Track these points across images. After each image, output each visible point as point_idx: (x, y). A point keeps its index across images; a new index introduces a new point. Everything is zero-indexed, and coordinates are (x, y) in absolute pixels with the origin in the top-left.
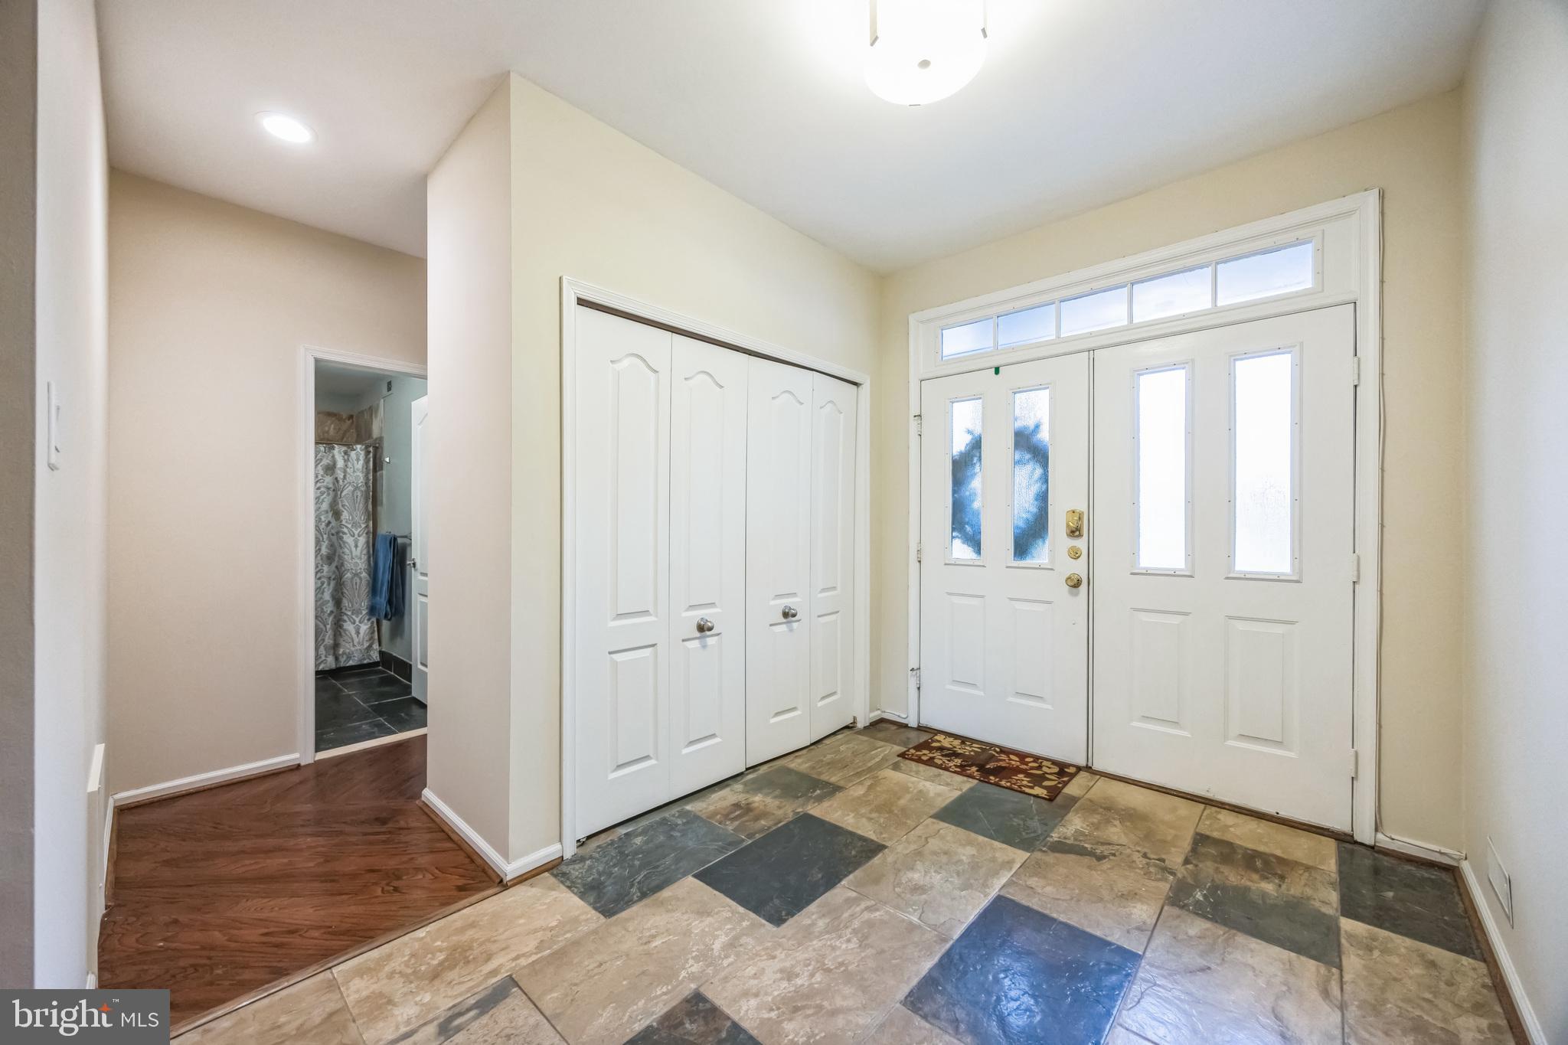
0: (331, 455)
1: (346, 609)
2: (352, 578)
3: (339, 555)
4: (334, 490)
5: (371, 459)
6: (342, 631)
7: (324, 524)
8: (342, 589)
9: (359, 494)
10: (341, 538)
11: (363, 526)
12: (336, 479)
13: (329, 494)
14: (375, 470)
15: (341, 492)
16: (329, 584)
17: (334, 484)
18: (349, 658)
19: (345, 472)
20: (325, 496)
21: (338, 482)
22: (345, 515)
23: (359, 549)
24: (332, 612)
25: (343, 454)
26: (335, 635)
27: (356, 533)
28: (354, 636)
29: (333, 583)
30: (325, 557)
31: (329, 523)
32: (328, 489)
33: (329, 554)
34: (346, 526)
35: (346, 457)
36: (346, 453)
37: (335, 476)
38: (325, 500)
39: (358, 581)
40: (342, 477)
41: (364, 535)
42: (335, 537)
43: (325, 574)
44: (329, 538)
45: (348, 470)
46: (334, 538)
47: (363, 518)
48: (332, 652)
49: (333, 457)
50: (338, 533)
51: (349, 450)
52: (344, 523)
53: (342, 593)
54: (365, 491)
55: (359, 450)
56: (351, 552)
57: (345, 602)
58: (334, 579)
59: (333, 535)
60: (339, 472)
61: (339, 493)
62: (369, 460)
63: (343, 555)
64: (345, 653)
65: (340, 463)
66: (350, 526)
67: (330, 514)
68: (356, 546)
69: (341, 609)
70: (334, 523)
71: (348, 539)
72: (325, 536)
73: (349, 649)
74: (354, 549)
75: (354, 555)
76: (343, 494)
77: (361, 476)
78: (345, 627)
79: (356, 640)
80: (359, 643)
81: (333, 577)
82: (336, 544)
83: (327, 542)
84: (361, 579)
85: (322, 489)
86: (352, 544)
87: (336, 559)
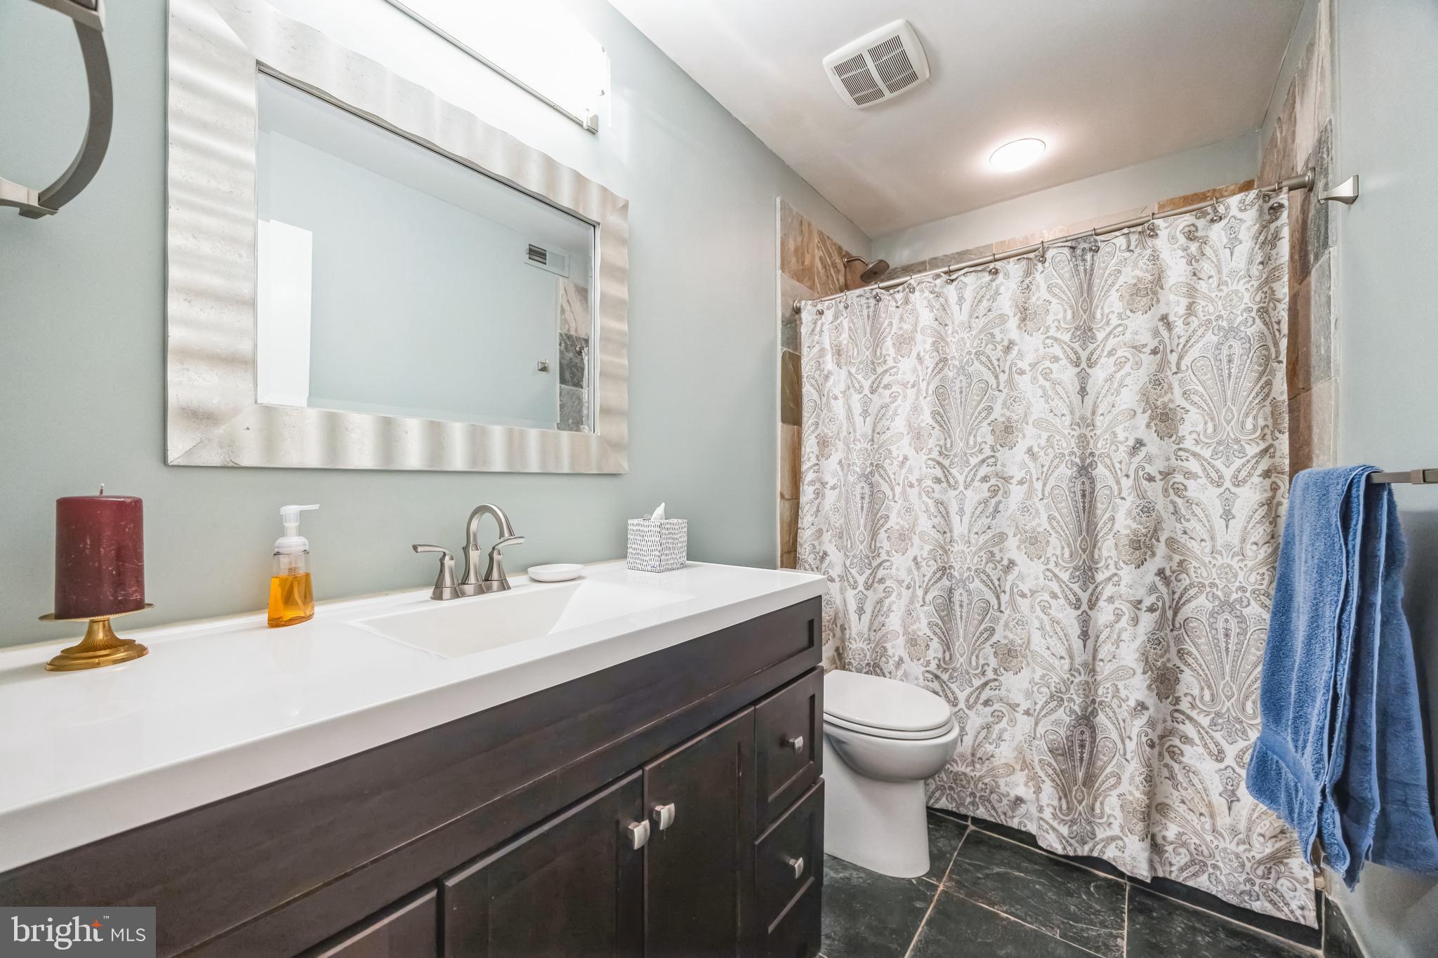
0: (1149, 252)
1: (1193, 706)
2: (1213, 614)
3: (1171, 542)
4: (1154, 352)
5: (1286, 233)
6: (1176, 767)
7: (1122, 448)
8: (1178, 640)
9: (1238, 348)
10: (1179, 490)
11: (1252, 450)
12: (1164, 318)
13: (1138, 364)
14: (1302, 267)
15: (1181, 358)
16: (1135, 621)
17: (1156, 333)
18: (1198, 863)
19: (1191, 292)
20: (1127, 368)
21: (1169, 326)
22: (1192, 423)
23: (1237, 525)
24: (1142, 706)
25: (1182, 240)
26: (1149, 779)
27: (1228, 473)
28: (1220, 803)
29: (1148, 621)
30: (1125, 541)
31: (1140, 443)
32: (1137, 348)
33: (1135, 532)
34: (1194, 455)
35: (1194, 247)
36: (1191, 236)
37: (1162, 309)
38: (1128, 381)
39: (1233, 625)
40: (1181, 310)
41: (1256, 479)
42: (1159, 485)
43: (1123, 589)
44: (1137, 488)
45: (1202, 286)
46: (1154, 490)
47: (1249, 424)
48: (1140, 827)
49: (1155, 258)
50: (1166, 475)
51: (1201, 223)
52: (1188, 444)
53: (1181, 653)
54: (1262, 337)
55: (1234, 211)
56: (1211, 532)
57: (1189, 682)
58: (1151, 609)
59: (1151, 479)
60: (1172, 297)
61: (1173, 358)
62: (1276, 237)
63: (1183, 539)
64: (1184, 845)
65: (1176, 270)
66: (1207, 453)
67: (1143, 419)
68: (1228, 516)
69: (1177, 700)
70: (1153, 445)
71: (1201, 492)
72: (1127, 483)
73: (1196, 833)
74: (1219, 524)
75: (1219, 542)
76: (1186, 362)
77: (1245, 295)
78: (1185, 760)
79: (1224, 821)
80: (1234, 831)
81: (1148, 602)
82: (1161, 504)
83: (1130, 499)
84: (1242, 619)
85: (1120, 353)
86: (1216, 510)
87: (1161, 549)
